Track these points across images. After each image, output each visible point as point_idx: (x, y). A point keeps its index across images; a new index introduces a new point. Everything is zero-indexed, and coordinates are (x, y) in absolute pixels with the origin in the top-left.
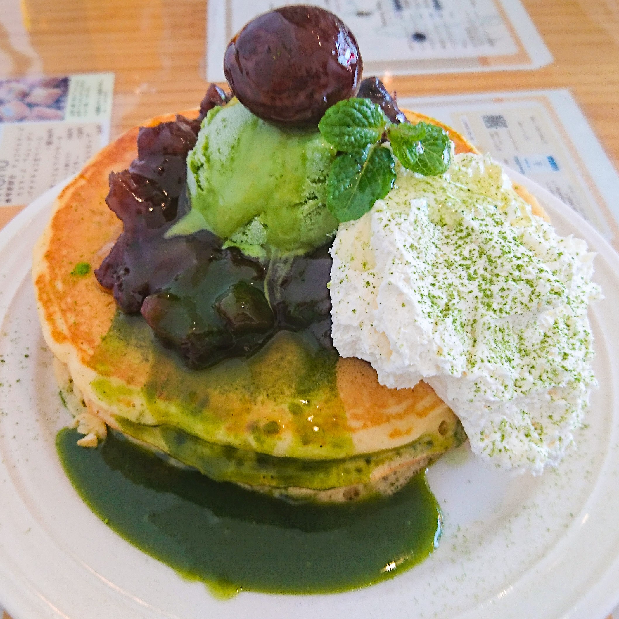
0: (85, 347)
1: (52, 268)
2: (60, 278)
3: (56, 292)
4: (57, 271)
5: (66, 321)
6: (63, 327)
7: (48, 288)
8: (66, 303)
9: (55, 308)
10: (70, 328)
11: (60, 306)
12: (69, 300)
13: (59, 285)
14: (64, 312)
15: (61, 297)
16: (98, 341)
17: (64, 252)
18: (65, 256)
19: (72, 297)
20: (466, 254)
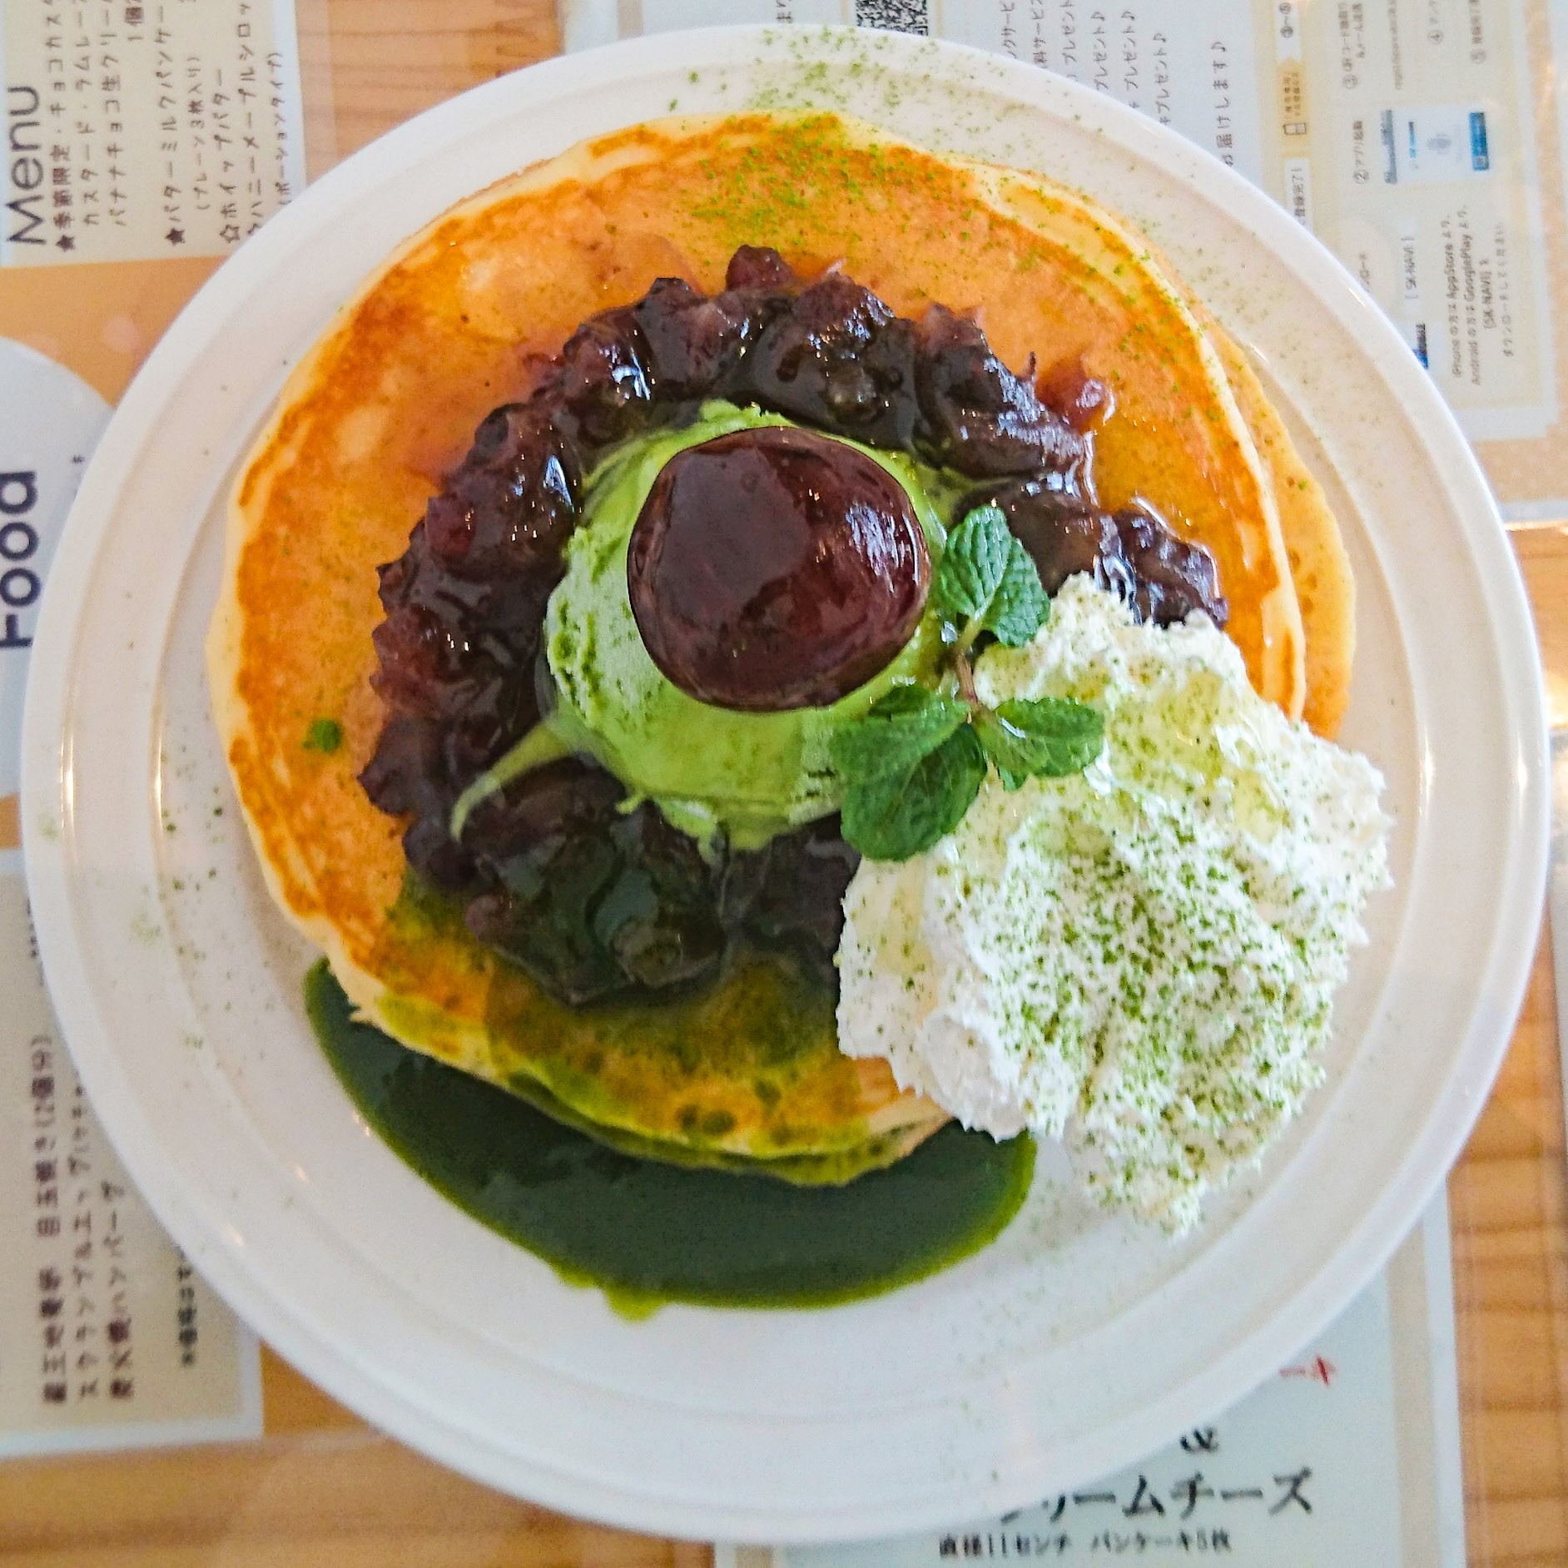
0: (354, 925)
1: (260, 721)
2: (279, 750)
3: (278, 789)
4: (271, 732)
5: (310, 864)
6: (306, 880)
7: (259, 775)
8: (304, 820)
9: (281, 829)
10: (319, 882)
11: (291, 828)
12: (308, 811)
13: (281, 770)
14: (302, 840)
15: (291, 803)
16: (379, 917)
17: (279, 680)
18: (281, 693)
19: (314, 804)
20: (1108, 911)
